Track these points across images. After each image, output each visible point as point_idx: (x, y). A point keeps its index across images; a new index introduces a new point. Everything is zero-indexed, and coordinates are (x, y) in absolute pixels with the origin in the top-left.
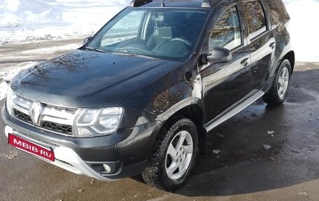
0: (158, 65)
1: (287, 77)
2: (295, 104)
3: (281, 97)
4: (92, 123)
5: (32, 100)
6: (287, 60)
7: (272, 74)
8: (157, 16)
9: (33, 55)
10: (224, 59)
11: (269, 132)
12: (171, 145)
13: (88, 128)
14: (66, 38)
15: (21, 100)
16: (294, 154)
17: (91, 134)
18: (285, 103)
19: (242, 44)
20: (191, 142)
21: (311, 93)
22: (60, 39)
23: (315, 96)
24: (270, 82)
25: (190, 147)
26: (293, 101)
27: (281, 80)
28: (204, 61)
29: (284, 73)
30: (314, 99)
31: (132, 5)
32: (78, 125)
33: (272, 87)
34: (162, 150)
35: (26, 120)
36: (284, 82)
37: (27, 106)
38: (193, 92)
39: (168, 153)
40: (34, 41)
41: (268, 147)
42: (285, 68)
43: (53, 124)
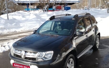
0: (62, 38)
1: (99, 41)
2: (102, 49)
3: (98, 47)
4: (43, 57)
5: (21, 50)
6: (98, 36)
7: (94, 40)
8: (58, 23)
9: (11, 37)
10: (82, 35)
11: (96, 59)
12: (68, 63)
13: (42, 58)
14: (21, 32)
15: (17, 50)
16: (106, 65)
17: (43, 60)
18: (99, 49)
19: (85, 31)
20: (73, 62)
21: (106, 46)
22: (19, 32)
23: (108, 47)
24: (94, 42)
25: (73, 64)
26: (101, 49)
27: (97, 42)
28: (75, 36)
29: (98, 39)
30: (108, 48)
31: (49, 20)
32: (38, 57)
33: (95, 44)
34: (66, 65)
35: (19, 57)
36: (98, 42)
37: (19, 53)
38: (73, 46)
39: (67, 66)
40: (11, 33)
41: (97, 63)
42: (98, 38)
43: (29, 58)
